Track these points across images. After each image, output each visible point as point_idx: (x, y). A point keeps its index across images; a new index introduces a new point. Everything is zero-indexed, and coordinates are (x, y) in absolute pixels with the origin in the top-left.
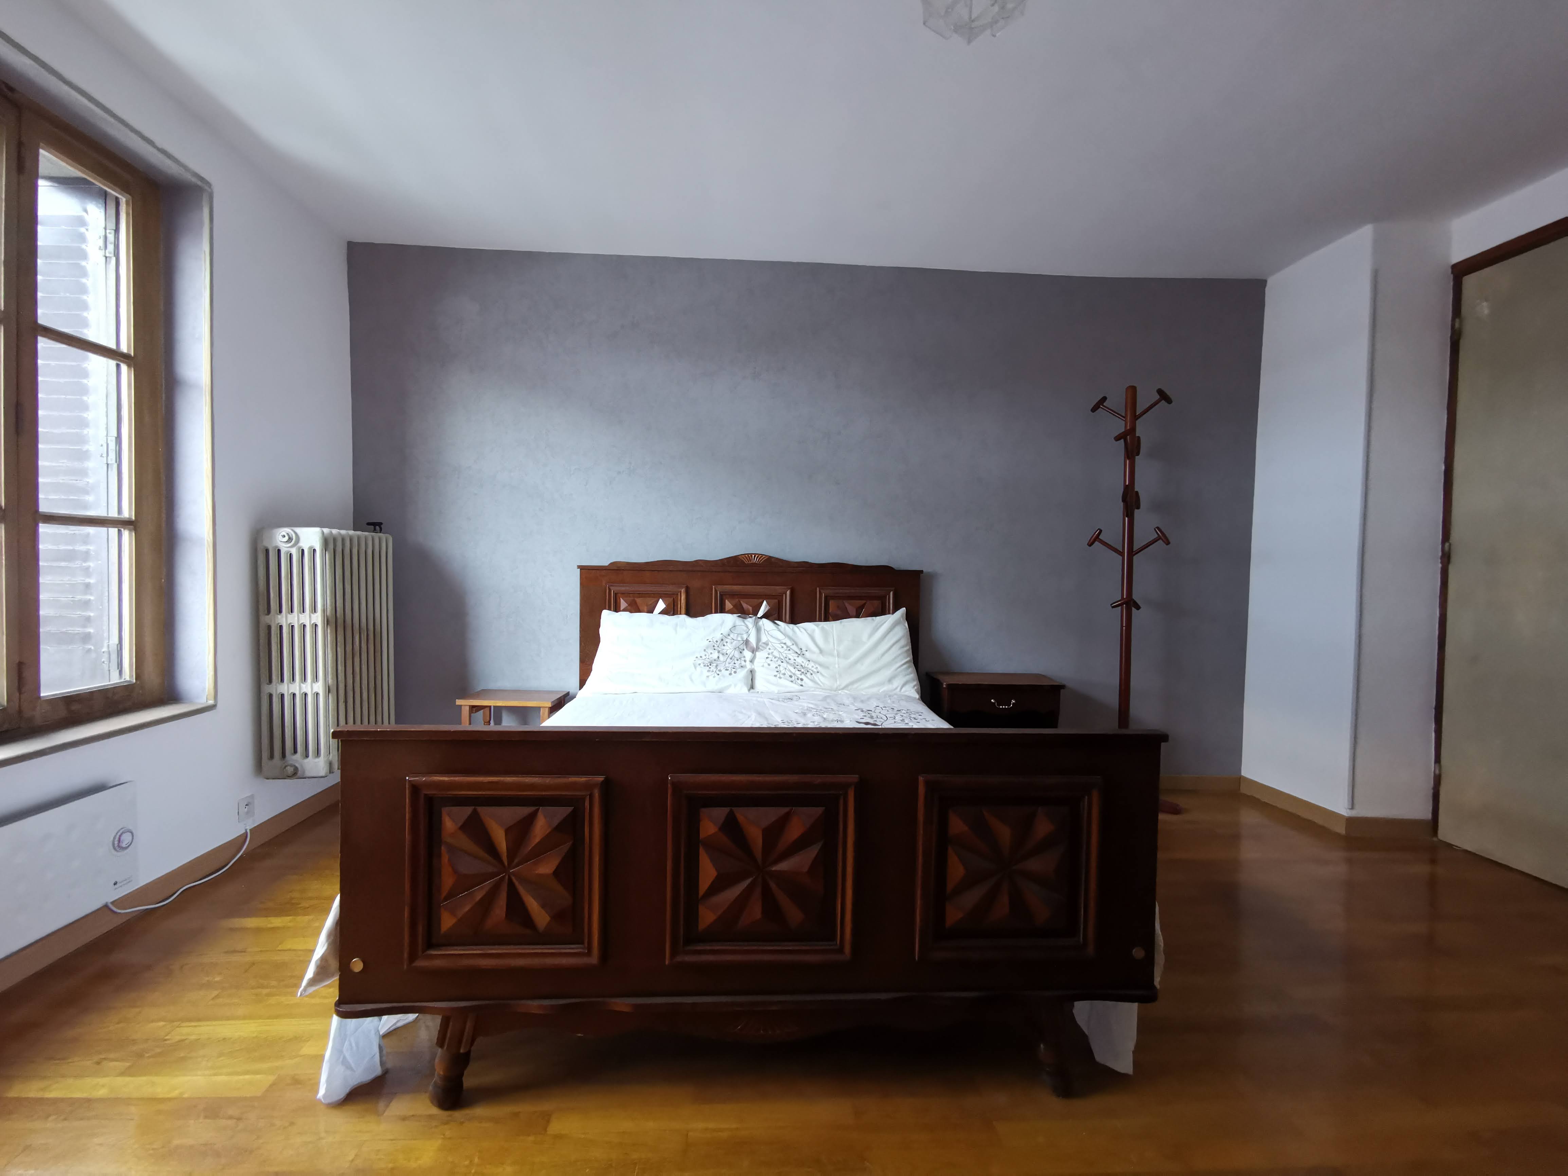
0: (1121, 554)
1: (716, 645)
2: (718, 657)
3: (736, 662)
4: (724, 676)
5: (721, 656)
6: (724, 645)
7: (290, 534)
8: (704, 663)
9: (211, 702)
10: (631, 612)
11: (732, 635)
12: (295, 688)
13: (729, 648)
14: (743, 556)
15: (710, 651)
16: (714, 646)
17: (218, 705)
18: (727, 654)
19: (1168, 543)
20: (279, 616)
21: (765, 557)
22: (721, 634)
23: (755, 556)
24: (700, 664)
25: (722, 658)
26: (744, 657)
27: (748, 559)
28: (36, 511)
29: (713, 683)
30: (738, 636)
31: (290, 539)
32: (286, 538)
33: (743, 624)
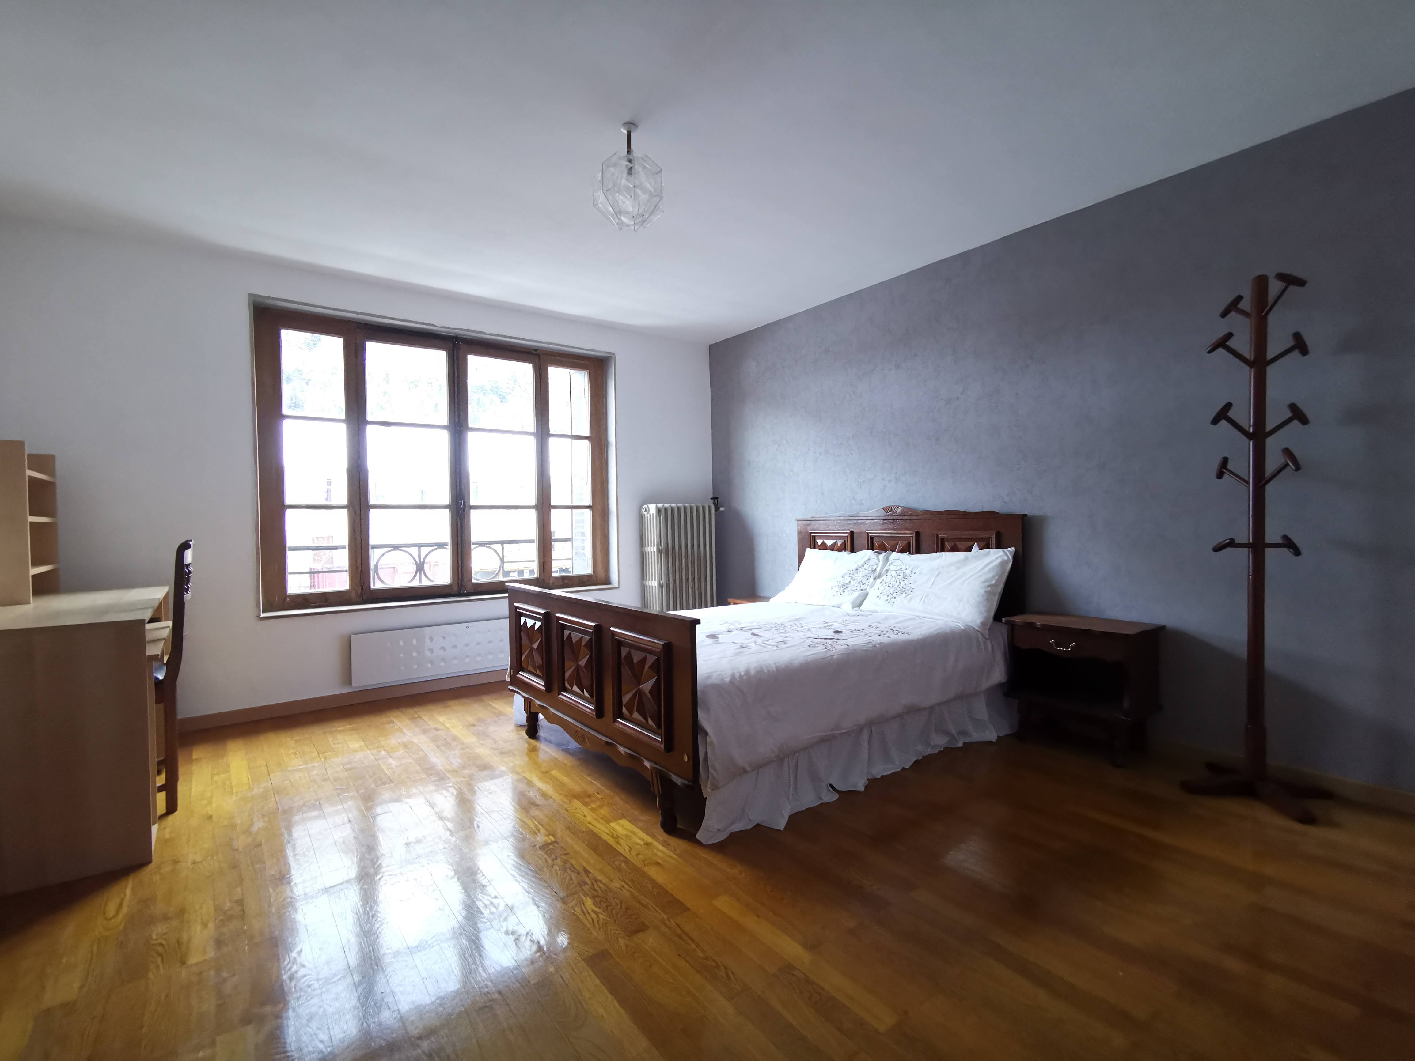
0: (1249, 484)
1: (851, 573)
2: (850, 582)
3: (861, 586)
5: (852, 581)
6: (857, 573)
8: (838, 586)
9: (617, 586)
11: (865, 566)
13: (860, 575)
15: (846, 577)
17: (620, 587)
21: (901, 508)
24: (835, 586)
26: (869, 582)
28: (550, 505)
30: (869, 567)
33: (875, 557)
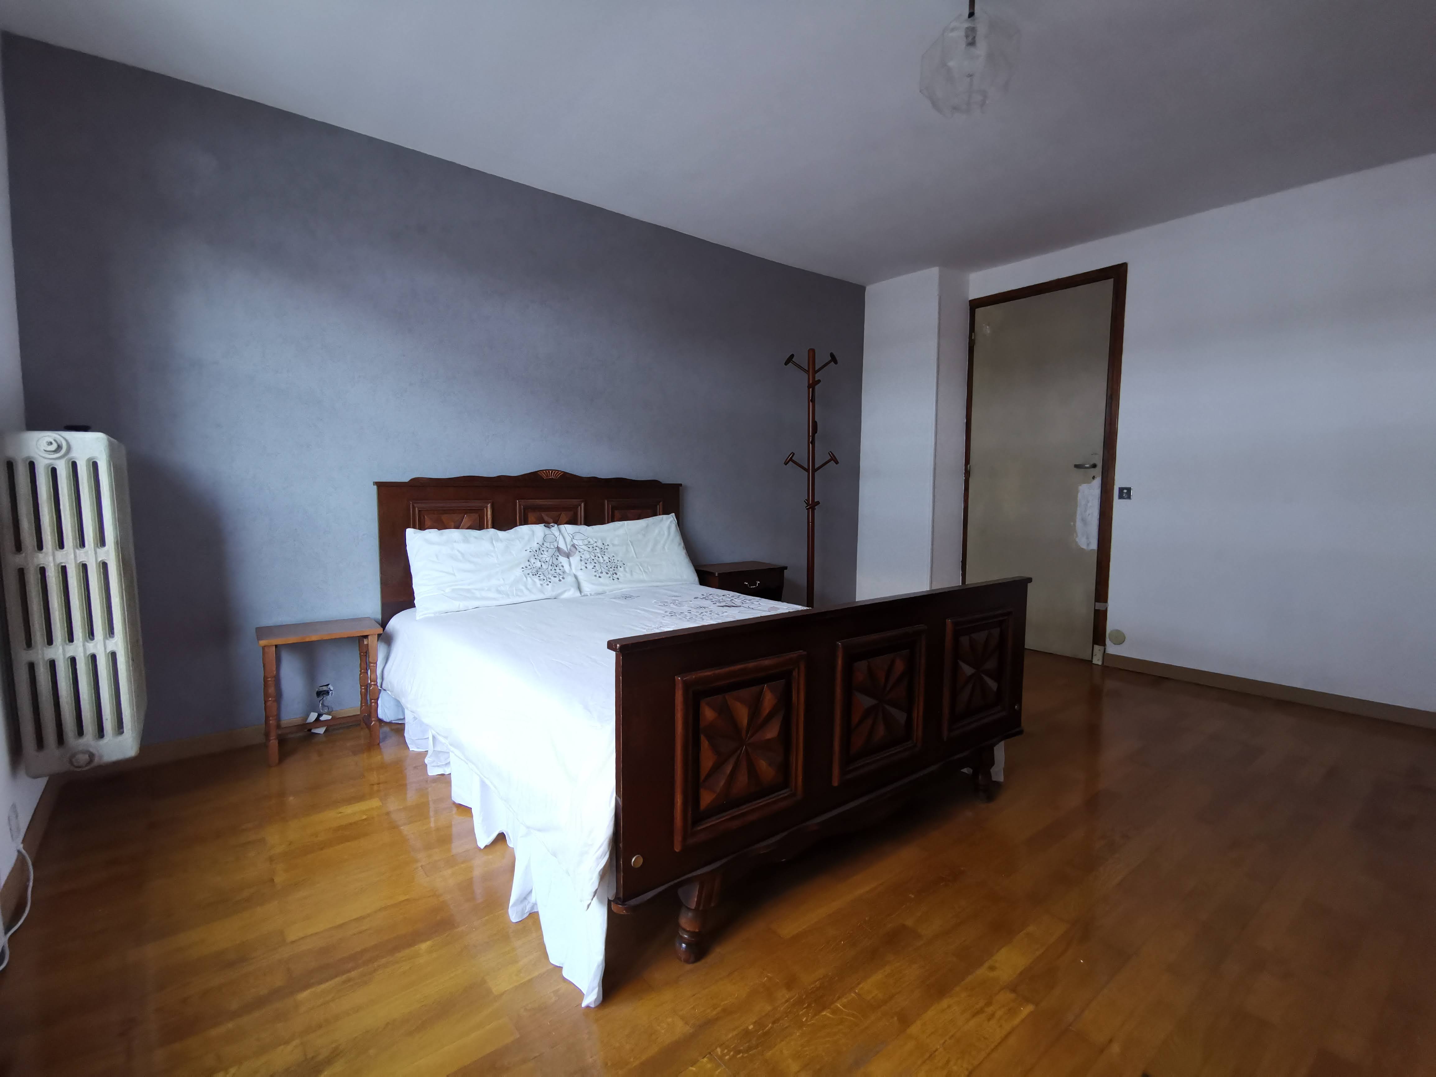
0: (808, 470)
1: (536, 555)
2: (542, 566)
3: (556, 568)
4: (555, 583)
5: (543, 564)
6: (542, 554)
7: (58, 440)
10: (439, 530)
11: (545, 544)
12: (79, 649)
13: (546, 556)
14: (541, 472)
15: (533, 560)
16: (534, 556)
18: (547, 562)
19: (837, 462)
20: (41, 555)
21: (561, 473)
22: (538, 543)
23: (552, 472)
24: (529, 574)
25: (544, 566)
26: (561, 563)
27: (546, 474)
29: (549, 591)
30: (550, 544)
31: (59, 447)
32: (54, 447)
